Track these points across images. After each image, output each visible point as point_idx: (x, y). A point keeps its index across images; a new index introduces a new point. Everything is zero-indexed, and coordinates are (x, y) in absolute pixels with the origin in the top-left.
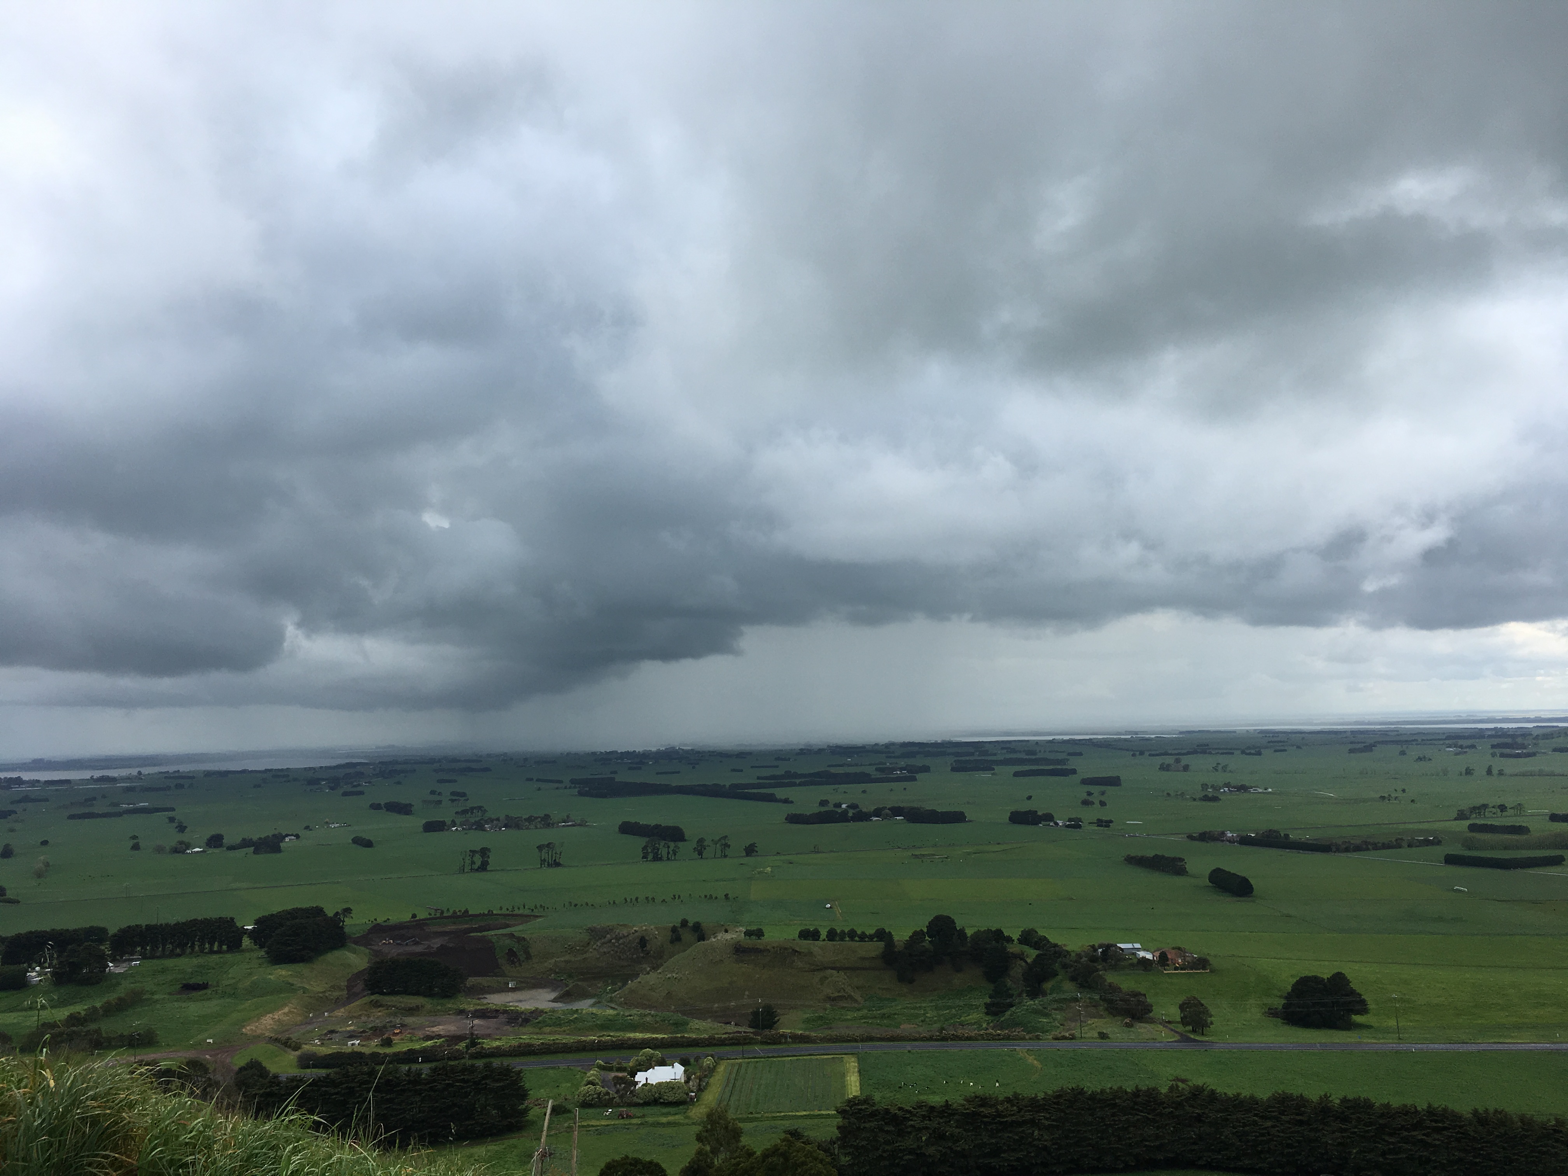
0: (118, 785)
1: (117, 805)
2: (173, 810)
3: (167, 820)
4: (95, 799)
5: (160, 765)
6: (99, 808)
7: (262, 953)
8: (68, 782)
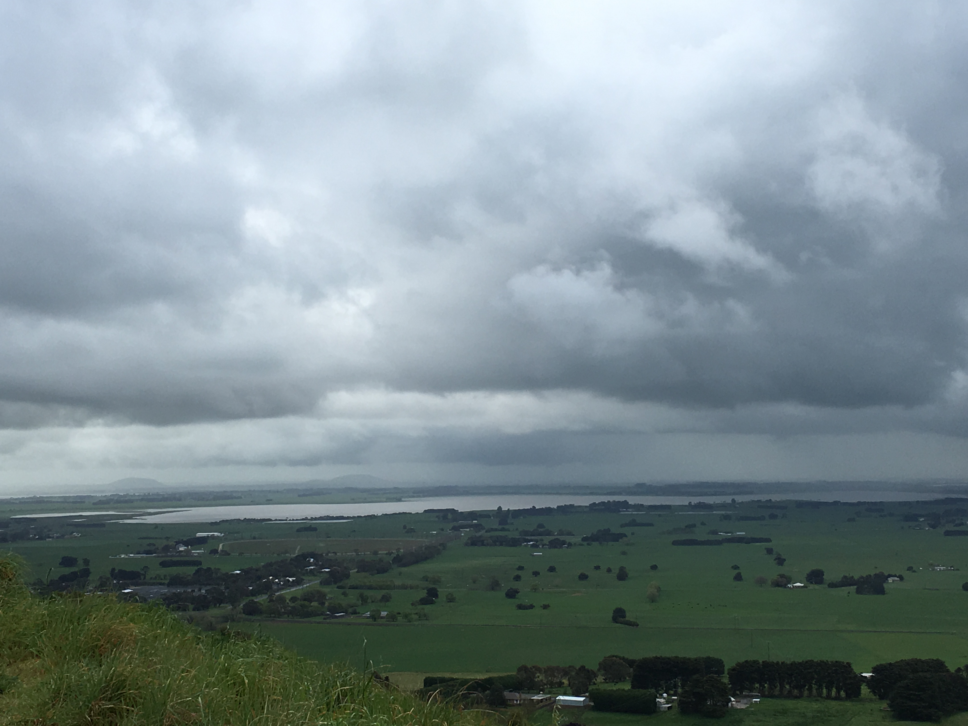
0: (714, 512)
1: (715, 533)
2: (768, 540)
3: (765, 552)
4: (694, 526)
5: (751, 493)
6: (700, 534)
7: (884, 705)
8: (668, 507)
